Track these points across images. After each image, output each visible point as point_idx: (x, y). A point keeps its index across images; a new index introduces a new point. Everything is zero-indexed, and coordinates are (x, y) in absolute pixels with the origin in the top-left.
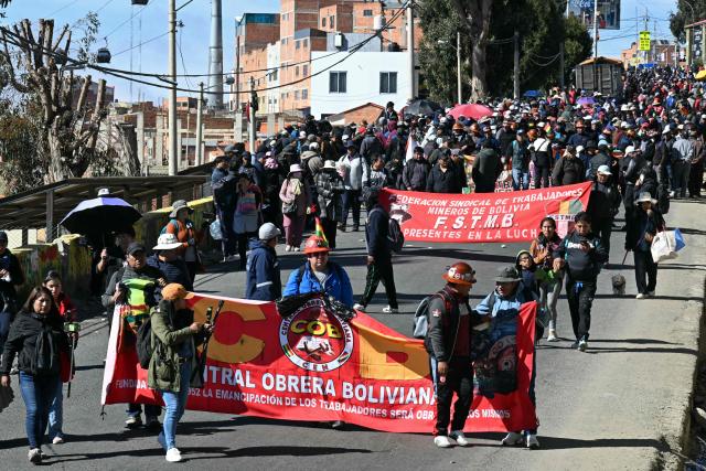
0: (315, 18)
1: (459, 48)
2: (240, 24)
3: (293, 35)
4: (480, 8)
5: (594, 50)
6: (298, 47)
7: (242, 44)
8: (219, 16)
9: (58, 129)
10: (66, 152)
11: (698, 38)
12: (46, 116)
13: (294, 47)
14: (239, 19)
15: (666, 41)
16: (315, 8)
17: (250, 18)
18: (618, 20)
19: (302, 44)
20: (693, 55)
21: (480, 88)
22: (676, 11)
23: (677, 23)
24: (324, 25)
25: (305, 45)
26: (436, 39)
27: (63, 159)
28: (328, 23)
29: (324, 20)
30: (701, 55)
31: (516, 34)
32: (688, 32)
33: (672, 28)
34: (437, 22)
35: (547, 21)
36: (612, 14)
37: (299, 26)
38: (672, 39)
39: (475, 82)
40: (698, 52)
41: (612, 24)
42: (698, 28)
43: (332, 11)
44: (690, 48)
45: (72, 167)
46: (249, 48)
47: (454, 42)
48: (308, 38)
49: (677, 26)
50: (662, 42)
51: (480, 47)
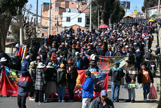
0: (60, 4)
1: (99, 13)
2: (42, 5)
3: (55, 8)
4: (103, 4)
5: (125, 14)
6: (56, 11)
7: (43, 10)
8: (37, 3)
9: (26, 28)
10: (27, 32)
11: (148, 12)
12: (23, 25)
13: (55, 11)
14: (42, 4)
15: (140, 12)
16: (60, 2)
17: (45, 4)
18: (129, 7)
19: (57, 10)
20: (147, 16)
21: (103, 22)
22: (143, 5)
23: (143, 8)
24: (62, 6)
25: (58, 11)
26: (94, 11)
27: (27, 34)
28: (63, 6)
29: (62, 5)
30: (148, 16)
31: (111, 10)
32: (146, 10)
33: (142, 9)
34: (94, 7)
35: (116, 7)
36: (128, 6)
37: (56, 6)
38: (141, 12)
39: (102, 21)
40: (148, 15)
41: (128, 8)
42: (148, 10)
43: (64, 3)
44: (146, 14)
45: (29, 36)
46: (44, 11)
47: (98, 12)
48: (58, 9)
49: (143, 9)
50: (139, 12)
51: (103, 13)
